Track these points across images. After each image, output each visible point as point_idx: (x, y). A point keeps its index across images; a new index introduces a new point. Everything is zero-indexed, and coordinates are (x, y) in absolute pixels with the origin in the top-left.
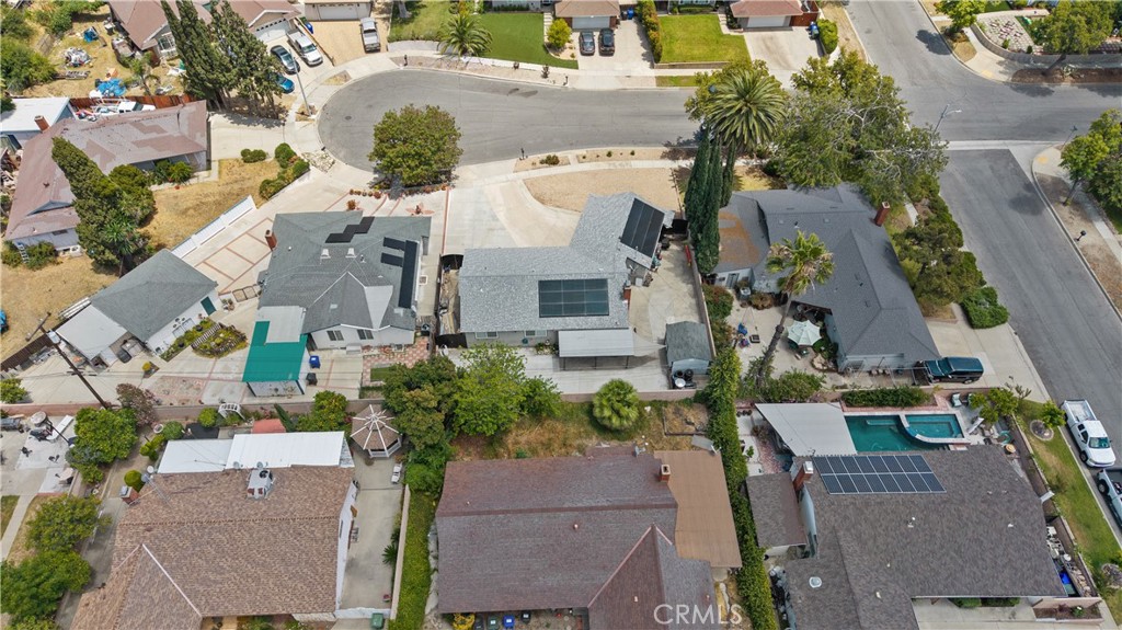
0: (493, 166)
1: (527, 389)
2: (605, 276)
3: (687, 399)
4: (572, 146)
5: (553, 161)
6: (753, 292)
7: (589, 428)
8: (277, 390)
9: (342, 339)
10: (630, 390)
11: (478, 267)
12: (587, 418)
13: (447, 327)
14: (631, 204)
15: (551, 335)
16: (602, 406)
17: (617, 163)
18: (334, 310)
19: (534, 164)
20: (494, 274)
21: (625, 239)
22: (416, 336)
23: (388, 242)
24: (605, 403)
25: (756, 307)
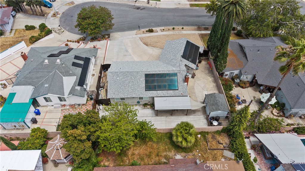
0: (127, 33)
1: (138, 127)
2: (176, 72)
3: (218, 131)
4: (158, 26)
5: (151, 31)
6: (240, 81)
7: (170, 146)
8: (15, 126)
9: (52, 101)
10: (192, 127)
11: (117, 68)
12: (169, 141)
13: (102, 96)
14: (185, 43)
15: (151, 100)
16: (177, 136)
17: (177, 32)
18: (46, 87)
19: (143, 32)
20: (124, 71)
21: (184, 56)
22: (87, 100)
23: (76, 57)
24: (179, 134)
25: (242, 87)
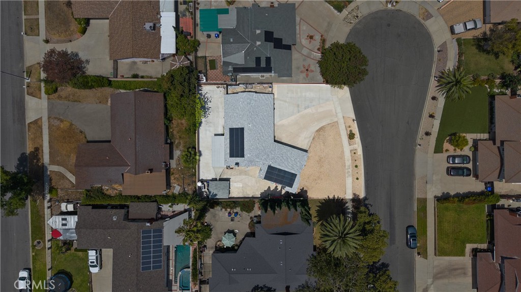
2: (247, 157)
4: (365, 147)
5: (351, 136)
17: (350, 170)
19: (350, 127)
23: (268, 59)
